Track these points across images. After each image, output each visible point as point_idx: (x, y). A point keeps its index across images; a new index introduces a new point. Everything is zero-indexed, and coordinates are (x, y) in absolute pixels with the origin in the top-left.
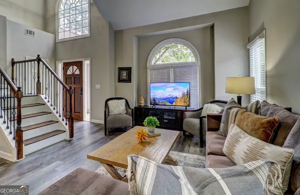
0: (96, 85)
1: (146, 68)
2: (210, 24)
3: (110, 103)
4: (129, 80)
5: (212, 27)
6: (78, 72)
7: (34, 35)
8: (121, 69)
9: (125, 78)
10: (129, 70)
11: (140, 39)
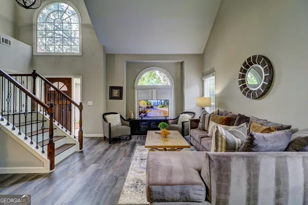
0: (89, 102)
1: (134, 88)
2: (181, 61)
3: (107, 117)
4: (120, 98)
5: (182, 63)
6: (65, 89)
7: (10, 44)
8: (112, 88)
9: (116, 95)
10: (120, 89)
11: (129, 64)
